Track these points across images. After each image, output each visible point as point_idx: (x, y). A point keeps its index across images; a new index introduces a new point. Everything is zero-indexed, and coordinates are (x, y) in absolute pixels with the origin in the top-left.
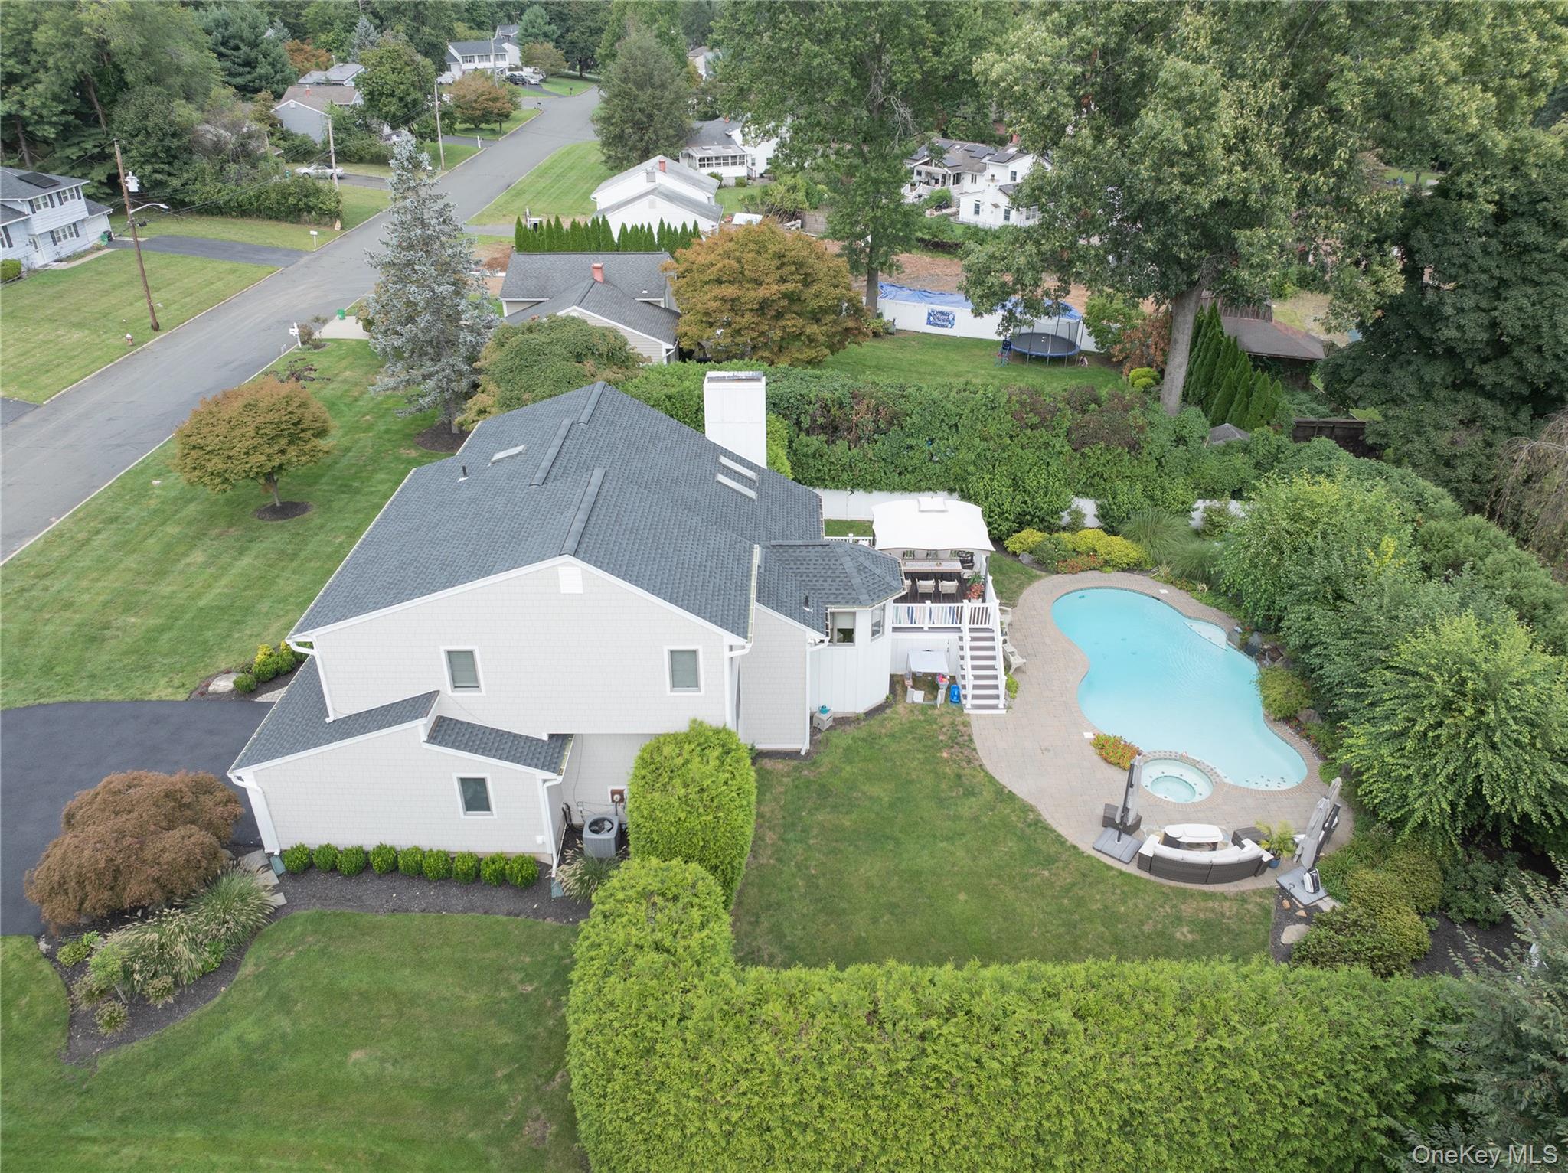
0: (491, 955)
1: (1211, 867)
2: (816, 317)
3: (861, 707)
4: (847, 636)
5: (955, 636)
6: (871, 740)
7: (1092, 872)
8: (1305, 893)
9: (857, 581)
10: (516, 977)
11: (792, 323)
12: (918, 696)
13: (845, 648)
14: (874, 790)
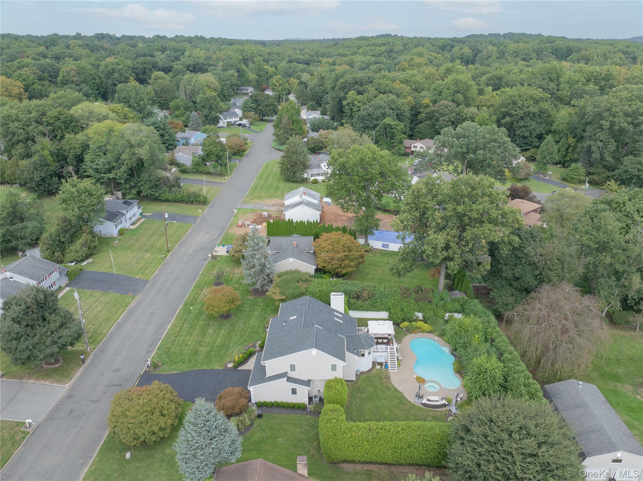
0: (299, 422)
1: (435, 405)
2: (352, 261)
3: (366, 370)
4: (363, 355)
5: (386, 353)
6: (368, 377)
7: (412, 406)
8: (454, 410)
9: (365, 344)
10: (304, 426)
11: (346, 262)
12: (378, 367)
13: (363, 358)
14: (369, 389)
